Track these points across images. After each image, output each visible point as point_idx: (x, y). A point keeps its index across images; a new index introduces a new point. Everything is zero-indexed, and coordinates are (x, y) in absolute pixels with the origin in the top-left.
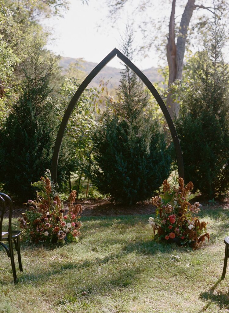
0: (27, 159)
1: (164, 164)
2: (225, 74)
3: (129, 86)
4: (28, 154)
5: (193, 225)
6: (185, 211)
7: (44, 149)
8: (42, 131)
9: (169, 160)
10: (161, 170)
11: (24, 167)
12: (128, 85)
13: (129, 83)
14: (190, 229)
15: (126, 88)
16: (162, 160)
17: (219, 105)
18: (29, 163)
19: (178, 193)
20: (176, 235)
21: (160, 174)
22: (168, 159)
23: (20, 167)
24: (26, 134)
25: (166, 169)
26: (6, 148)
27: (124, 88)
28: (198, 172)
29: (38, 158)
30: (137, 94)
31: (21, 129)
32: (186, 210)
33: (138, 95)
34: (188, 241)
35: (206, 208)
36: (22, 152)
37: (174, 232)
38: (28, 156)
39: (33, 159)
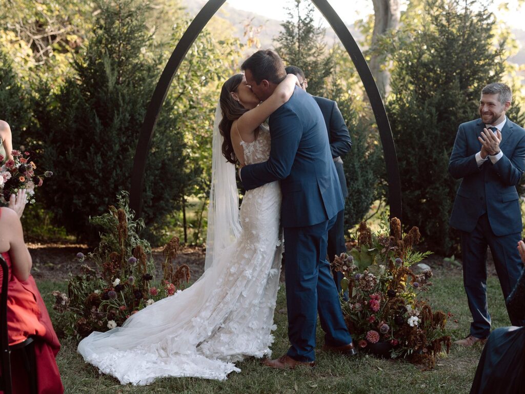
0: (98, 168)
1: (361, 188)
2: (485, 17)
3: (299, 34)
4: (99, 158)
5: (418, 317)
6: (401, 285)
7: (130, 149)
8: (127, 115)
9: (370, 179)
10: (355, 198)
11: (91, 183)
12: (298, 32)
13: (299, 30)
14: (412, 325)
15: (293, 37)
16: (357, 179)
17: (469, 76)
18: (101, 175)
19: (387, 248)
20: (381, 335)
21: (351, 205)
22: (367, 178)
23: (83, 183)
24: (97, 120)
25: (363, 196)
26: (58, 145)
27: (289, 38)
28: (424, 203)
29: (118, 166)
30: (313, 50)
31: (88, 109)
32: (403, 283)
33: (315, 53)
34: (406, 351)
35: (438, 275)
36: (88, 153)
37: (377, 330)
38: (100, 163)
39: (109, 168)
